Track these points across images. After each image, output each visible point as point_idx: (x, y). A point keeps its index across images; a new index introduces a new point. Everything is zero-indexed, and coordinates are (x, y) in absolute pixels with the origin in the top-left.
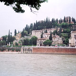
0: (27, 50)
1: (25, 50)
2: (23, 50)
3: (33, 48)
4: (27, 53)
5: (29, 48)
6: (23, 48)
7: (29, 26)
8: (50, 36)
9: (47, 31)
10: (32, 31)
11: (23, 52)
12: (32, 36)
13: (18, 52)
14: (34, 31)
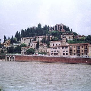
0: (10, 57)
1: (9, 57)
2: (7, 57)
3: (15, 56)
4: (10, 61)
5: (12, 56)
6: (7, 56)
7: (19, 32)
8: (37, 44)
9: (36, 39)
10: (22, 39)
11: (6, 60)
12: (21, 43)
13: (2, 60)
14: (23, 38)
